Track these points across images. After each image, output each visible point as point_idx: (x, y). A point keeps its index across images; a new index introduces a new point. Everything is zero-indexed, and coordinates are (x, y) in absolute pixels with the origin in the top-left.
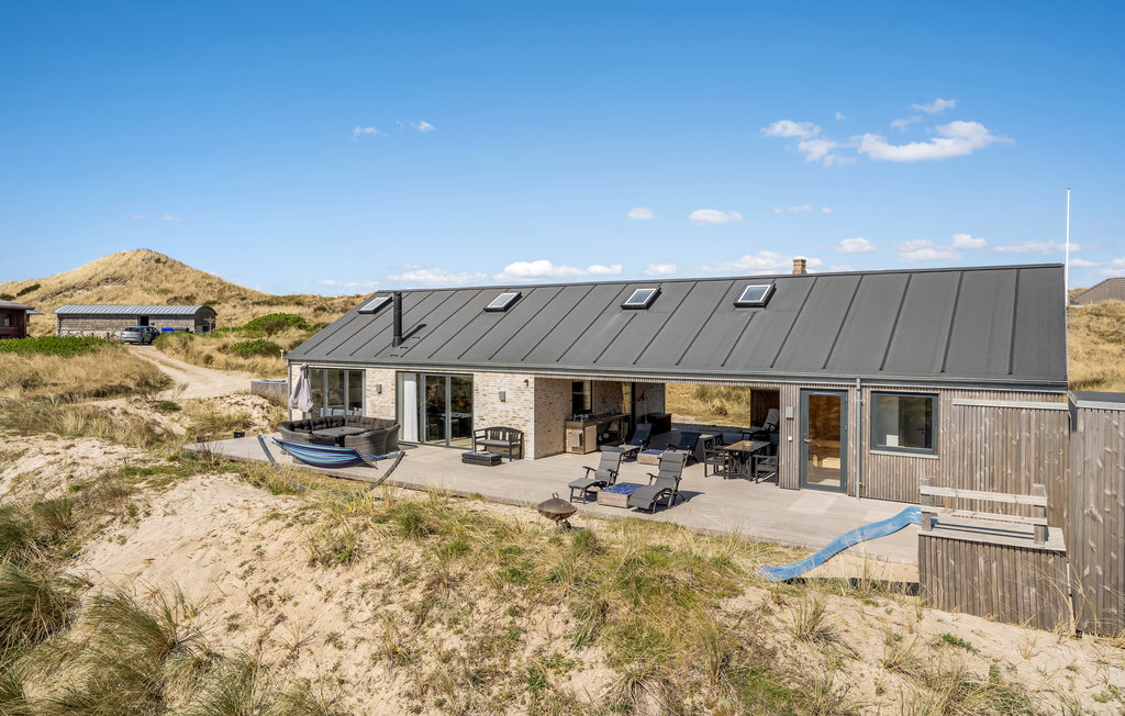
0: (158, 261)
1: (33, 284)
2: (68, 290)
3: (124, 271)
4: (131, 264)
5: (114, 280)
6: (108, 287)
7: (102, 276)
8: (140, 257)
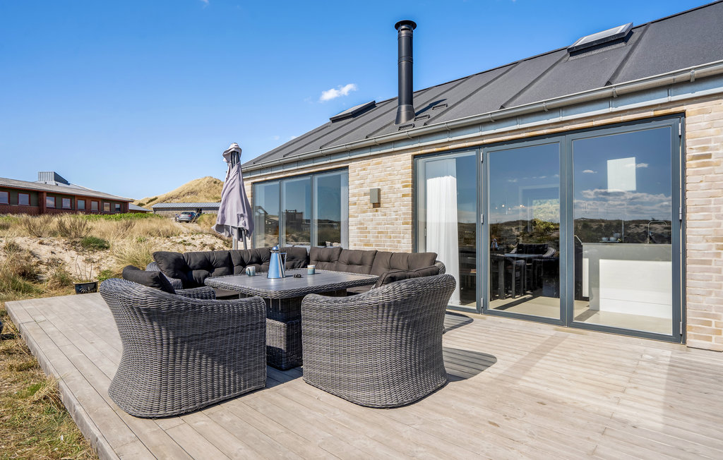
0: (215, 182)
1: (154, 197)
2: (169, 199)
3: (197, 188)
4: (202, 184)
5: (192, 193)
6: (188, 197)
7: (186, 191)
8: (206, 180)
